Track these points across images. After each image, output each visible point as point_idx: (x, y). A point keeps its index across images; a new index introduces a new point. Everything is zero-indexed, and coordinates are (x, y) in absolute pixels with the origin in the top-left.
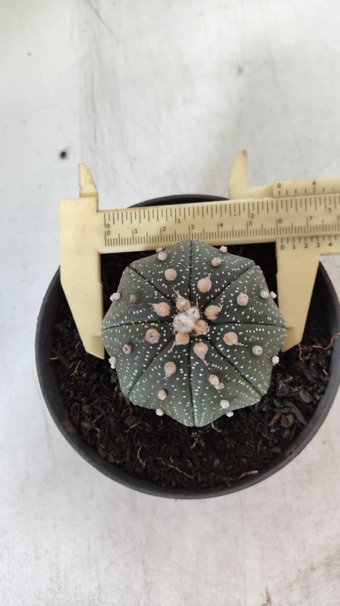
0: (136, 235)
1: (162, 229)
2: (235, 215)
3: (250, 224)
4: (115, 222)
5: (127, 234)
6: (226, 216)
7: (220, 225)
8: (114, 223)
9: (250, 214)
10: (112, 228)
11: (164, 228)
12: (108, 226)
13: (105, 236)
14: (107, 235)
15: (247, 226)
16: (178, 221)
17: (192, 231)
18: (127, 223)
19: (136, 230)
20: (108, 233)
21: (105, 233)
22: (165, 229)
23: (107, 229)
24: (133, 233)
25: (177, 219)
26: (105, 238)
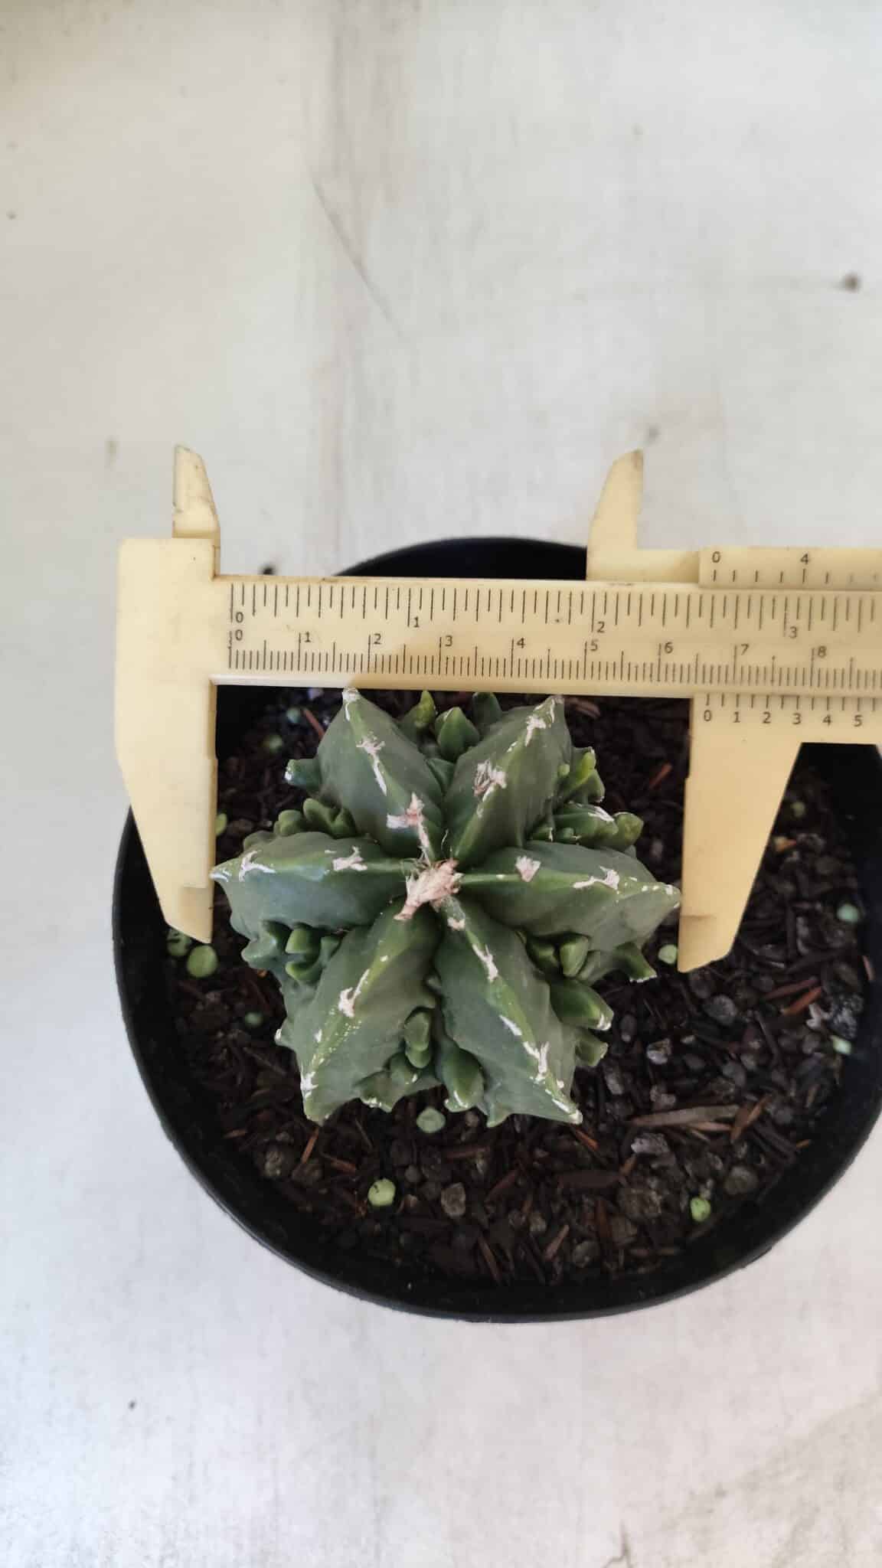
0: (306, 648)
1: (374, 639)
2: (558, 621)
3: (594, 647)
4: (256, 608)
5: (284, 643)
6: (535, 619)
7: (518, 644)
8: (254, 611)
9: (596, 622)
10: (249, 624)
11: (377, 637)
12: (239, 617)
13: (230, 641)
14: (234, 640)
15: (586, 650)
16: (413, 622)
17: (447, 652)
18: (287, 613)
19: (308, 634)
20: (239, 635)
21: (231, 633)
22: (379, 638)
23: (235, 626)
24: (300, 641)
25: (412, 617)
26: (230, 648)
